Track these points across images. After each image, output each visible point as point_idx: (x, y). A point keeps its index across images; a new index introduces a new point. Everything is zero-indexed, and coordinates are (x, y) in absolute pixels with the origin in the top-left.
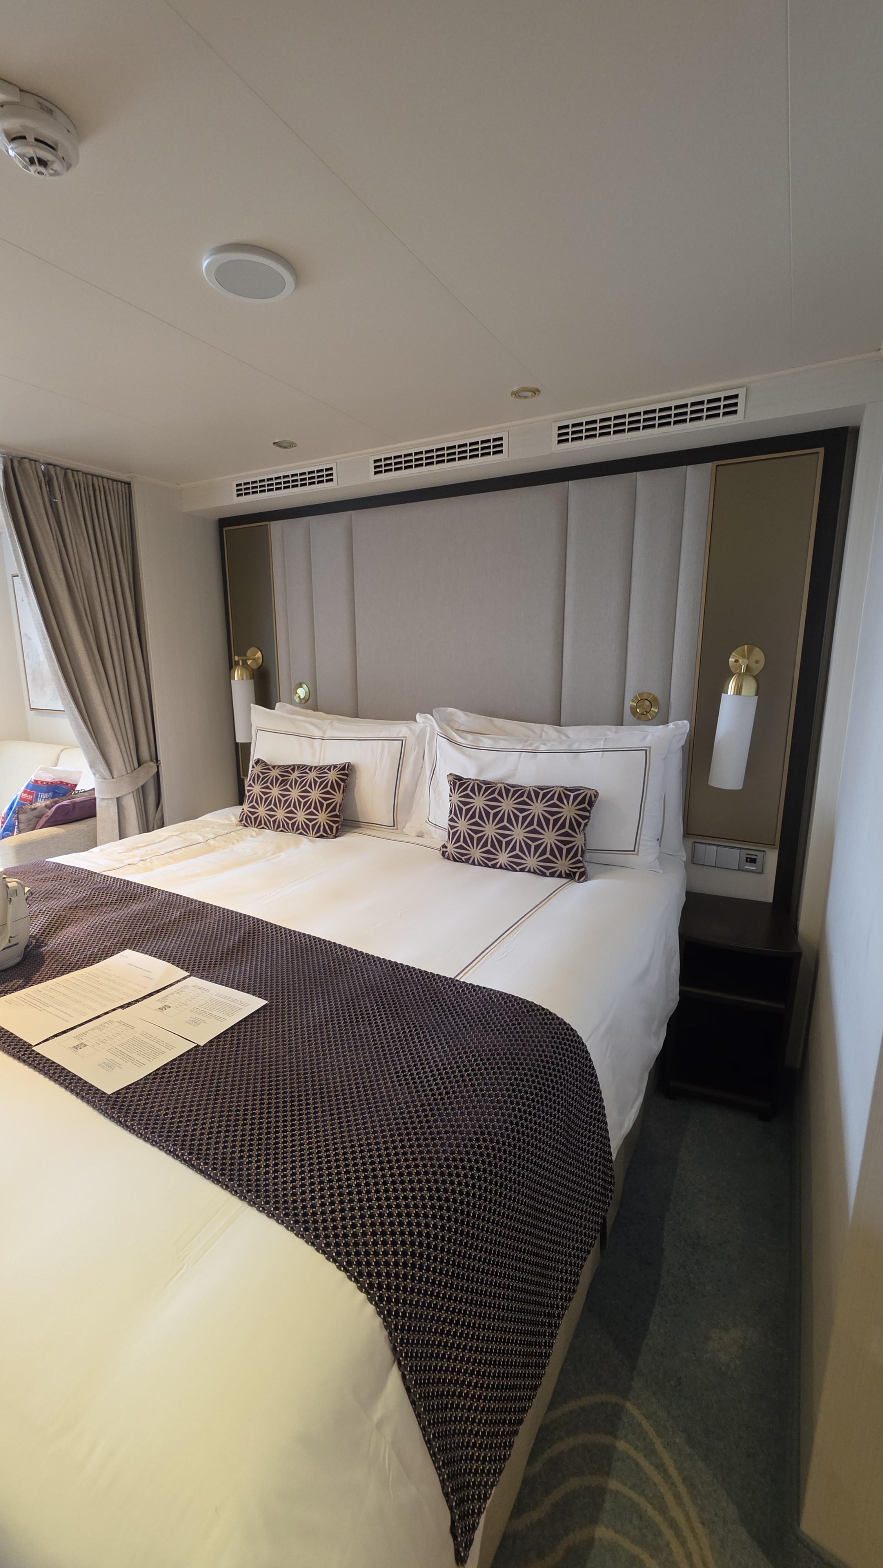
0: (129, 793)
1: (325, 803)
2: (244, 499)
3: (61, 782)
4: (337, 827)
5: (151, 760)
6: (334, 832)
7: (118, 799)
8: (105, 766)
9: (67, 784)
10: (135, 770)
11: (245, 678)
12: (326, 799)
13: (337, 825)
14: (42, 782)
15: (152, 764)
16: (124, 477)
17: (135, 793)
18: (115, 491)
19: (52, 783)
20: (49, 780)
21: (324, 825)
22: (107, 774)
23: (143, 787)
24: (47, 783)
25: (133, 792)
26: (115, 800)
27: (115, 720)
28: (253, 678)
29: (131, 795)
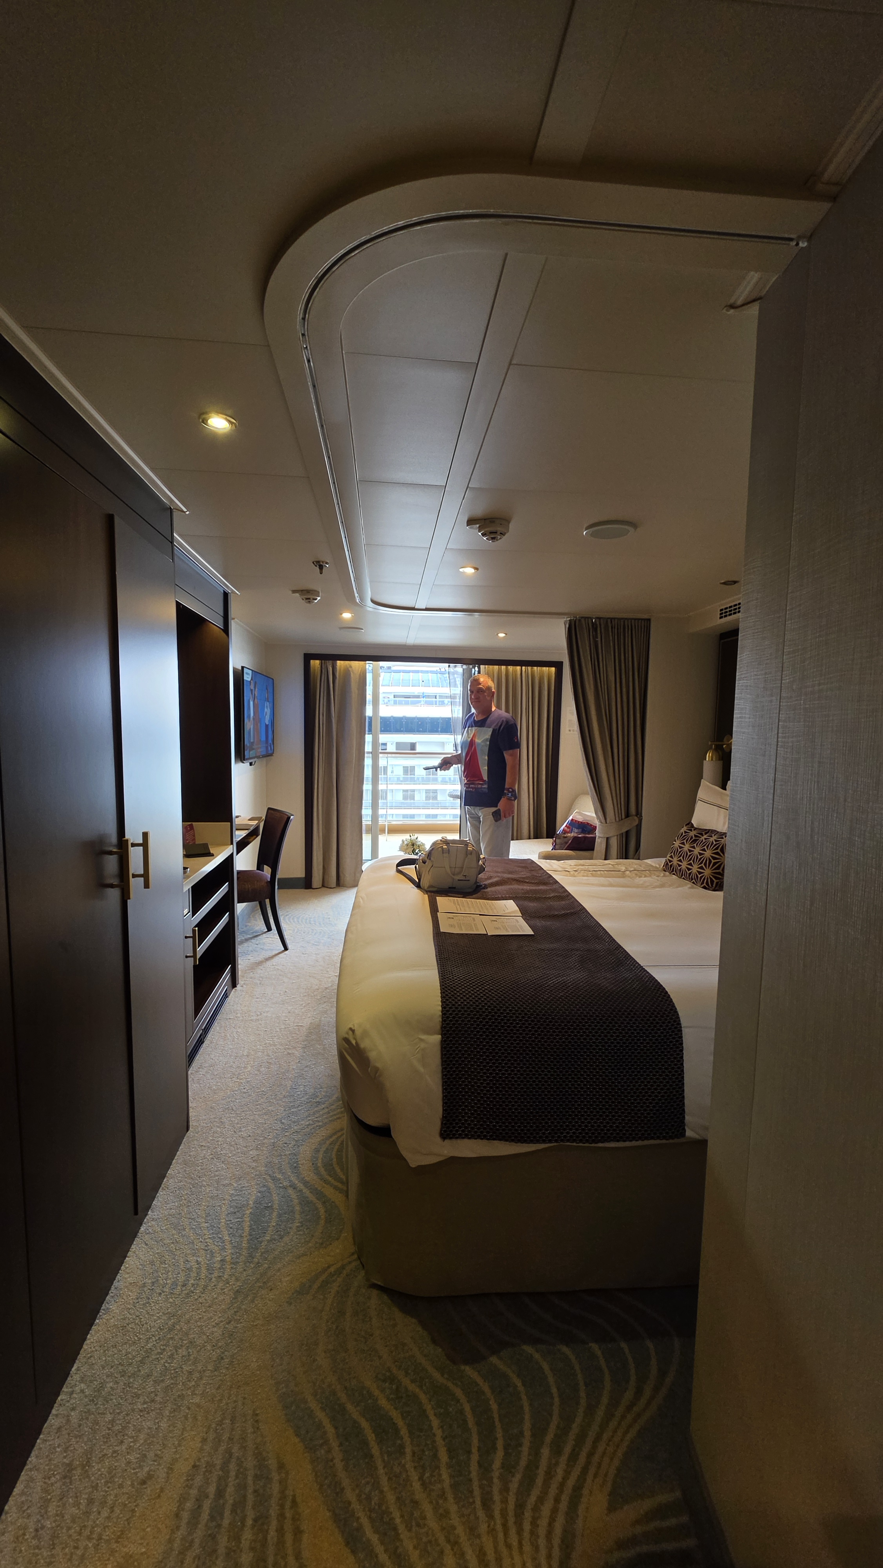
0: (614, 836)
1: (713, 861)
2: (724, 620)
3: (588, 823)
4: (717, 883)
5: (636, 815)
6: (714, 886)
7: (607, 839)
8: (602, 813)
9: (591, 825)
10: (622, 819)
11: (714, 759)
12: (714, 858)
13: (718, 881)
14: (576, 821)
15: (636, 818)
16: (646, 617)
17: (619, 837)
18: (640, 626)
19: (581, 822)
20: (581, 820)
21: (707, 878)
22: (603, 821)
23: (627, 832)
24: (579, 822)
25: (617, 835)
26: (605, 839)
27: (612, 783)
28: (722, 760)
29: (616, 837)
